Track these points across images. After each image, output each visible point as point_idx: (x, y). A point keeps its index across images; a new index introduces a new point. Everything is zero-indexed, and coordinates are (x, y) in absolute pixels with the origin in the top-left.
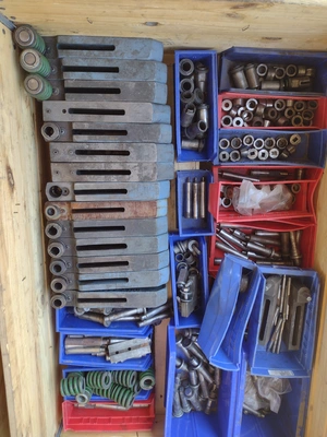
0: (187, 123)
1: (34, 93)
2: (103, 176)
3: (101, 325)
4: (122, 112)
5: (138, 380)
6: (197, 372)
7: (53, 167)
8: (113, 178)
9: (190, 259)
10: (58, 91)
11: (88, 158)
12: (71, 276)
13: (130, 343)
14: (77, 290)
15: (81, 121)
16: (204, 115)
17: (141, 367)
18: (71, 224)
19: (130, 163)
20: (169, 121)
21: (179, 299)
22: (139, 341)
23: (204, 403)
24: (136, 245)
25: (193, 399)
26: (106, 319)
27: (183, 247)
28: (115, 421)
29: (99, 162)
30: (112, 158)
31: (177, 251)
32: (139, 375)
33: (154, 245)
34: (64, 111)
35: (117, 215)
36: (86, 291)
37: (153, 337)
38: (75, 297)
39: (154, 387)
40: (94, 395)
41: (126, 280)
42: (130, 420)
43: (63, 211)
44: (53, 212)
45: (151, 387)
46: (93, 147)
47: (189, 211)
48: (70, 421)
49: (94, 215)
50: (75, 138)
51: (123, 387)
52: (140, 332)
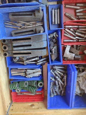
3: (23, 65)
5: (37, 84)
6: (58, 81)
9: (54, 40)
12: (10, 45)
13: (34, 71)
14: (13, 50)
17: (38, 79)
21: (51, 53)
22: (37, 70)
23: (61, 92)
25: (57, 90)
27: (52, 36)
28: (30, 99)
31: (49, 37)
32: (38, 82)
36: (16, 50)
37: (42, 69)
38: (12, 53)
39: (43, 86)
40: (22, 90)
42: (36, 98)
45: (42, 86)
47: (53, 21)
48: (15, 99)
51: (32, 86)
52: (37, 66)
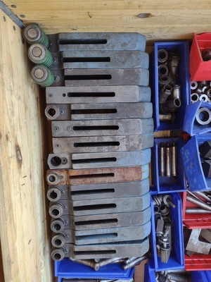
0: (163, 100)
1: (40, 81)
2: (96, 148)
3: (92, 269)
4: (112, 94)
7: (55, 141)
8: (105, 148)
9: (164, 211)
10: (58, 78)
11: (83, 133)
12: (69, 232)
14: (74, 244)
15: (78, 103)
16: (177, 93)
18: (69, 188)
19: (119, 136)
20: (150, 100)
21: (158, 247)
24: (124, 204)
26: (97, 265)
27: (159, 201)
29: (93, 136)
30: (104, 132)
31: (154, 203)
33: (139, 203)
34: (64, 95)
35: (107, 179)
36: (81, 245)
38: (72, 250)
41: (116, 234)
43: (62, 177)
44: (54, 179)
46: (88, 124)
49: (88, 180)
50: (74, 116)
